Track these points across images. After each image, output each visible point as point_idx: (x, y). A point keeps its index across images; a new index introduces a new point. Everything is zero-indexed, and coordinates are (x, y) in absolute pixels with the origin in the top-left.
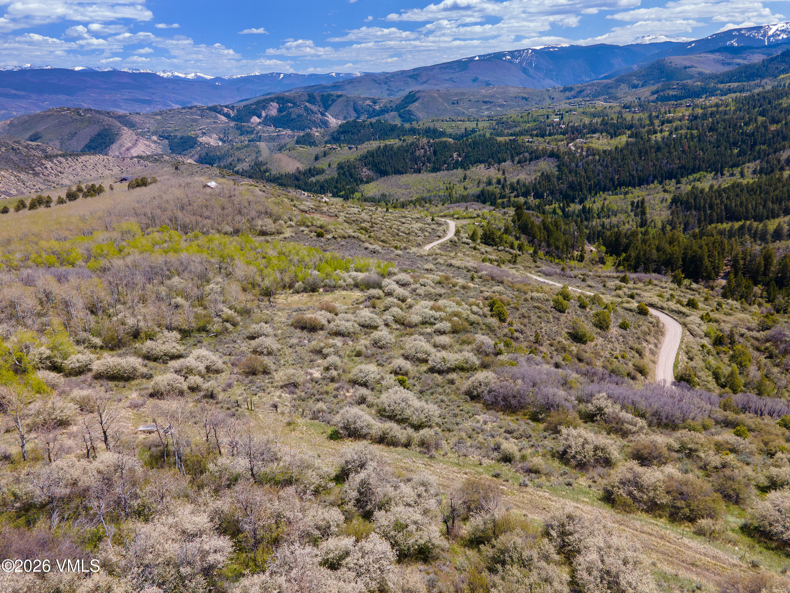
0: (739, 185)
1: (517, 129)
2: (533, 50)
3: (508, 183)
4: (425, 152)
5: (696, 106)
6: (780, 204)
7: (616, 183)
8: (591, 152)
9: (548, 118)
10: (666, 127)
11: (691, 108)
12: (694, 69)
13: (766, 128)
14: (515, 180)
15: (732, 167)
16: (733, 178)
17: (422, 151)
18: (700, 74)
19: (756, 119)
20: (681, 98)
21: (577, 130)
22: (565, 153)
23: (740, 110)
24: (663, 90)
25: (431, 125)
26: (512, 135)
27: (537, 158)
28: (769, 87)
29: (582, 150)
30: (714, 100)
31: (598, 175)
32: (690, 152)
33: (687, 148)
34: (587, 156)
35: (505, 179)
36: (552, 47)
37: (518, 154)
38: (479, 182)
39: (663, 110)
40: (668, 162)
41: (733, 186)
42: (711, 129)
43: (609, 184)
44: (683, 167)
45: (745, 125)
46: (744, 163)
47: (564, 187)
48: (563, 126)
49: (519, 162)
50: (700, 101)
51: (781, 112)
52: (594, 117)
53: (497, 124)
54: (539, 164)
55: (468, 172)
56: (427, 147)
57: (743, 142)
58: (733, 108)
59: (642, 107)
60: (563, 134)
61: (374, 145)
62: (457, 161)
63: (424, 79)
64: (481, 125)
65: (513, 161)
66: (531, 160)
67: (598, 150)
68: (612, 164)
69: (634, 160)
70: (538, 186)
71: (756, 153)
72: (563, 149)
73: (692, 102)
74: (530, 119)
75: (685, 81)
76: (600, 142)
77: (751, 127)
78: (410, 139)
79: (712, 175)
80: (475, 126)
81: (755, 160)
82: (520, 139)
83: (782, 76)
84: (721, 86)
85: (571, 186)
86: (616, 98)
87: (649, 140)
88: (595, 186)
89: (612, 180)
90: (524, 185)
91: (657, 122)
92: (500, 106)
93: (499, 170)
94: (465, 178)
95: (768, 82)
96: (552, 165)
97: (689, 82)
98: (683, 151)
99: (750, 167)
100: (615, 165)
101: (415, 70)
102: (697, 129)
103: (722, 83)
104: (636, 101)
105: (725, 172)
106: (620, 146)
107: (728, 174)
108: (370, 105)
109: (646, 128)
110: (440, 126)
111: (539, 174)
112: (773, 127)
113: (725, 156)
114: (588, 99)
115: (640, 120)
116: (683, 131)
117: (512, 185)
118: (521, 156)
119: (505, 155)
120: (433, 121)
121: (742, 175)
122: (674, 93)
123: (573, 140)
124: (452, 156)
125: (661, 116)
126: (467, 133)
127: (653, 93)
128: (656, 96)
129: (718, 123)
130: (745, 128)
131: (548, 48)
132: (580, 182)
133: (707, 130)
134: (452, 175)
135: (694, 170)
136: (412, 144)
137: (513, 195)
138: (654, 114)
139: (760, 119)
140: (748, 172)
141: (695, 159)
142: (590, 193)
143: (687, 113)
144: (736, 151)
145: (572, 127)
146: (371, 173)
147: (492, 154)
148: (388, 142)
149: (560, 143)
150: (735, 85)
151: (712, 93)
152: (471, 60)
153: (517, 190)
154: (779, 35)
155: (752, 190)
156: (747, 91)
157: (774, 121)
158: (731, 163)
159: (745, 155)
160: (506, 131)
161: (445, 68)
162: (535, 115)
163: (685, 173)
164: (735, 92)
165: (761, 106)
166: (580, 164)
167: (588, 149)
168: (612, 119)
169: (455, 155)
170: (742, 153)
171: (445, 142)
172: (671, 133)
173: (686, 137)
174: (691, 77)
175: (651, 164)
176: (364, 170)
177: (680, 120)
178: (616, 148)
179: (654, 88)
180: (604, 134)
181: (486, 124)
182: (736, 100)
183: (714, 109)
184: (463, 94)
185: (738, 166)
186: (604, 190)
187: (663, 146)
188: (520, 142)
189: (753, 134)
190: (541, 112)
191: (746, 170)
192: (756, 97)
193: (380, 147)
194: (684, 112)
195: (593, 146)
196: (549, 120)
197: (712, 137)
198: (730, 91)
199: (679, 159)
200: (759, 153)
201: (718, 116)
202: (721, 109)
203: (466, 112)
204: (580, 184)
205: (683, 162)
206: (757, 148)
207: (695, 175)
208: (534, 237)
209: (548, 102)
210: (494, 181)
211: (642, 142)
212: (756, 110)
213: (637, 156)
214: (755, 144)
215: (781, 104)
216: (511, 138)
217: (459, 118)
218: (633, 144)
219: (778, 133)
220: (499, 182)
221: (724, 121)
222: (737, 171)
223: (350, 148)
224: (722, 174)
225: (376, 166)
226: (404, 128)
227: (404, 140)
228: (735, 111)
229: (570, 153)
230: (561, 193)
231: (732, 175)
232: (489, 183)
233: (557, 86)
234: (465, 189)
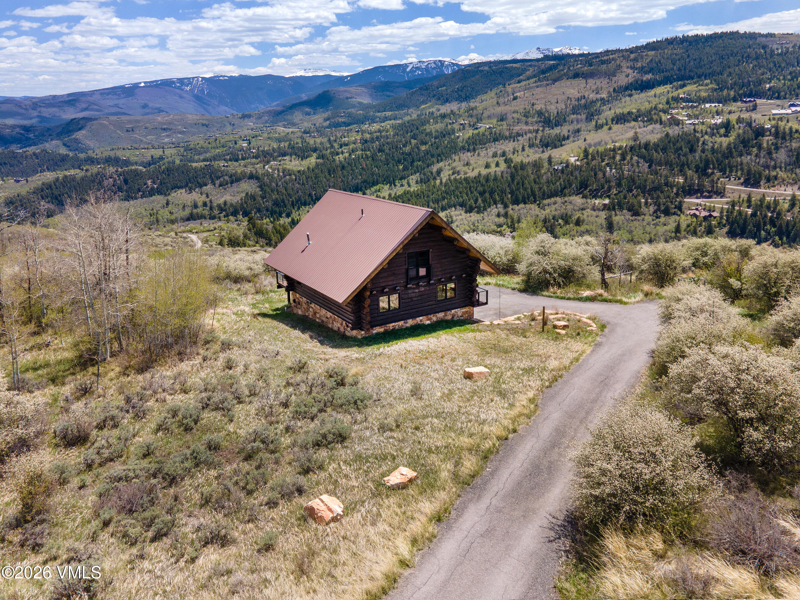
0: (408, 192)
1: (208, 155)
2: (203, 78)
3: (215, 204)
4: (115, 181)
5: (363, 132)
6: (438, 203)
7: (314, 198)
8: (287, 172)
9: (236, 143)
10: (345, 149)
11: (360, 134)
12: (354, 99)
13: (418, 148)
14: (221, 201)
15: (401, 179)
16: (404, 188)
17: (111, 180)
18: (360, 103)
19: (410, 142)
20: (349, 125)
21: (268, 154)
22: (263, 175)
23: (398, 135)
24: (333, 118)
25: (112, 154)
26: (204, 160)
27: (238, 180)
28: (414, 116)
29: (278, 171)
30: (376, 127)
31: (298, 192)
32: (368, 169)
33: (365, 166)
34: (285, 176)
35: (211, 201)
36: (221, 76)
37: (218, 178)
38: (184, 207)
39: (339, 136)
40: (353, 178)
41: (405, 193)
42: (380, 150)
43: (308, 200)
44: (365, 181)
45: (404, 146)
46: (408, 176)
47: (269, 204)
48: (254, 151)
49: (220, 185)
50: (365, 127)
51: (426, 135)
52: (280, 142)
53: (185, 150)
54: (241, 185)
55: (170, 198)
56: (115, 176)
57: (405, 160)
58: (392, 133)
59: (320, 131)
60: (256, 157)
61: (49, 176)
62: (152, 189)
63: (84, 106)
64: (168, 152)
65: (214, 184)
66: (232, 183)
67: (292, 171)
68: (307, 182)
69: (325, 177)
70: (245, 206)
71: (415, 168)
72: (260, 172)
73: (360, 128)
74: (218, 145)
75: (350, 110)
76: (293, 163)
77: (408, 148)
78: (94, 169)
79: (388, 186)
80: (161, 153)
81: (415, 173)
82: (216, 164)
83: (423, 107)
84: (379, 114)
85: (276, 203)
86: (294, 125)
87: (334, 160)
88: (297, 202)
89: (310, 195)
90: (232, 205)
91: (336, 145)
92: (180, 133)
93: (201, 194)
94: (167, 204)
95: (414, 112)
96: (254, 186)
97: (353, 110)
98: (362, 168)
99: (413, 178)
100: (310, 183)
101: (69, 95)
102: (369, 150)
103: (379, 112)
104: (312, 127)
105: (397, 184)
106: (311, 166)
107: (399, 185)
108: (21, 134)
109: (329, 151)
110: (123, 155)
111: (243, 195)
112: (423, 148)
113: (394, 171)
114: (268, 125)
115: (321, 143)
116: (359, 153)
117: (219, 206)
118: (222, 179)
119: (205, 180)
120: (113, 149)
121: (409, 186)
122: (343, 120)
123: (268, 162)
124: (145, 184)
125: (338, 140)
126: (153, 161)
127: (326, 120)
128: (328, 122)
129: (384, 145)
130: (404, 149)
131: (217, 76)
132: (283, 199)
133: (377, 151)
134: (153, 202)
135: (375, 183)
136: (98, 173)
137: (222, 215)
138: (332, 138)
139: (413, 141)
140: (413, 182)
141: (373, 174)
142: (294, 208)
143: (358, 137)
144: (401, 167)
145: (263, 151)
146: (52, 207)
147: (189, 180)
148: (67, 173)
149: (256, 166)
150: (389, 114)
151: (373, 120)
152: (136, 86)
153: (225, 210)
154: (415, 71)
155: (418, 195)
156: (399, 118)
157: (424, 143)
158: (399, 177)
159: (408, 170)
160: (196, 157)
161: (108, 94)
162: (223, 141)
163: (368, 186)
164: (390, 120)
165: (411, 132)
166: (280, 183)
167: (284, 170)
168: (297, 143)
169: (149, 182)
170: (405, 169)
171: (136, 170)
172: (350, 155)
173: (362, 158)
174: (354, 106)
175: (340, 180)
176: (42, 203)
177: (354, 143)
178: (308, 168)
179: (326, 115)
180: (294, 157)
181: (173, 151)
182: (393, 127)
183: (378, 134)
184: (138, 121)
185: (405, 178)
186: (305, 204)
187: (346, 165)
188: (216, 166)
189: (410, 154)
190: (227, 138)
191: (411, 181)
192: (407, 124)
193: (58, 178)
194: (355, 137)
195: (288, 167)
196: (238, 146)
197: (381, 156)
198: (386, 119)
199: (361, 175)
200: (417, 168)
201: (382, 140)
202: (383, 134)
203: (145, 140)
204: (283, 201)
205: (364, 177)
206: (415, 164)
207: (375, 187)
208: (270, 240)
209: (229, 128)
210: (200, 204)
211: (328, 162)
212: (409, 134)
213: (327, 174)
214: (413, 161)
215: (425, 130)
216: (205, 163)
217: (142, 146)
218: (322, 164)
219: (427, 152)
220: (205, 204)
221: (388, 143)
222: (405, 182)
223: (18, 181)
224: (395, 186)
225: (56, 198)
226: (78, 158)
227: (87, 170)
228: (394, 135)
229: (268, 174)
230: (267, 210)
231: (402, 185)
232: (196, 206)
233: (235, 113)
234: (171, 213)
